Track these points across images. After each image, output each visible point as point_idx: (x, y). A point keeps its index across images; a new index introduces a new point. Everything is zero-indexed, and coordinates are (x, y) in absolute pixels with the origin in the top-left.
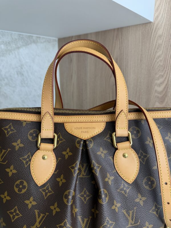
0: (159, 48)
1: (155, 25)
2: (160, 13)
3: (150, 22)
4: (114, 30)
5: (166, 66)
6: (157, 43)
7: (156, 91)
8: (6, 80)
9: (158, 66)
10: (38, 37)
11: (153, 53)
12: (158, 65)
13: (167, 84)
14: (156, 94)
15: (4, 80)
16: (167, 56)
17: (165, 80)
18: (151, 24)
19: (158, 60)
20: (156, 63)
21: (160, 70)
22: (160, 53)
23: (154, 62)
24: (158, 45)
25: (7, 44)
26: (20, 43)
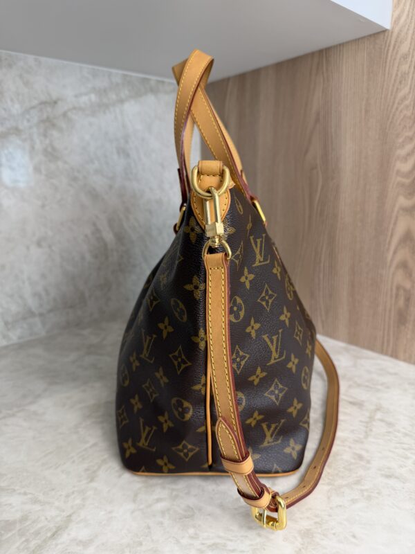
0: (403, 82)
1: (395, 35)
2: (403, 11)
3: (385, 31)
4: (312, 54)
6: (398, 71)
7: (398, 172)
8: (96, 162)
9: (402, 119)
10: (158, 81)
11: (390, 92)
12: (402, 117)
14: (399, 179)
15: (93, 163)
18: (386, 34)
19: (402, 106)
20: (398, 113)
21: (405, 126)
22: (406, 90)
23: (393, 110)
24: (399, 75)
25: (102, 92)
26: (125, 93)
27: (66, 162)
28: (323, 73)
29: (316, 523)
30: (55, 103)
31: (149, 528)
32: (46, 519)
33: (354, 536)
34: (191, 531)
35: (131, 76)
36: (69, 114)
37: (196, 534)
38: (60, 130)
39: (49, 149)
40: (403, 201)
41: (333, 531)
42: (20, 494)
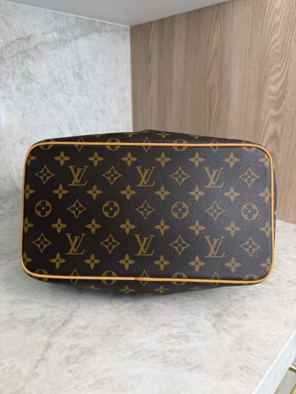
0: (276, 29)
4: (213, 6)
5: (284, 55)
6: (272, 21)
7: (270, 92)
8: (59, 83)
9: (274, 55)
10: (102, 23)
11: (266, 36)
12: (274, 53)
13: (285, 81)
14: (270, 96)
15: (57, 84)
16: (287, 40)
17: (282, 75)
19: (274, 46)
20: (271, 51)
21: (276, 60)
22: (277, 35)
23: (268, 49)
24: (273, 24)
25: (62, 31)
26: (78, 32)
27: (38, 83)
28: (220, 20)
29: (223, 310)
30: (29, 38)
31: (122, 317)
32: (57, 316)
33: (246, 315)
34: (149, 317)
35: (82, 19)
36: (39, 47)
37: (152, 319)
38: (33, 59)
39: (26, 74)
40: (272, 112)
41: (234, 314)
42: (36, 303)
